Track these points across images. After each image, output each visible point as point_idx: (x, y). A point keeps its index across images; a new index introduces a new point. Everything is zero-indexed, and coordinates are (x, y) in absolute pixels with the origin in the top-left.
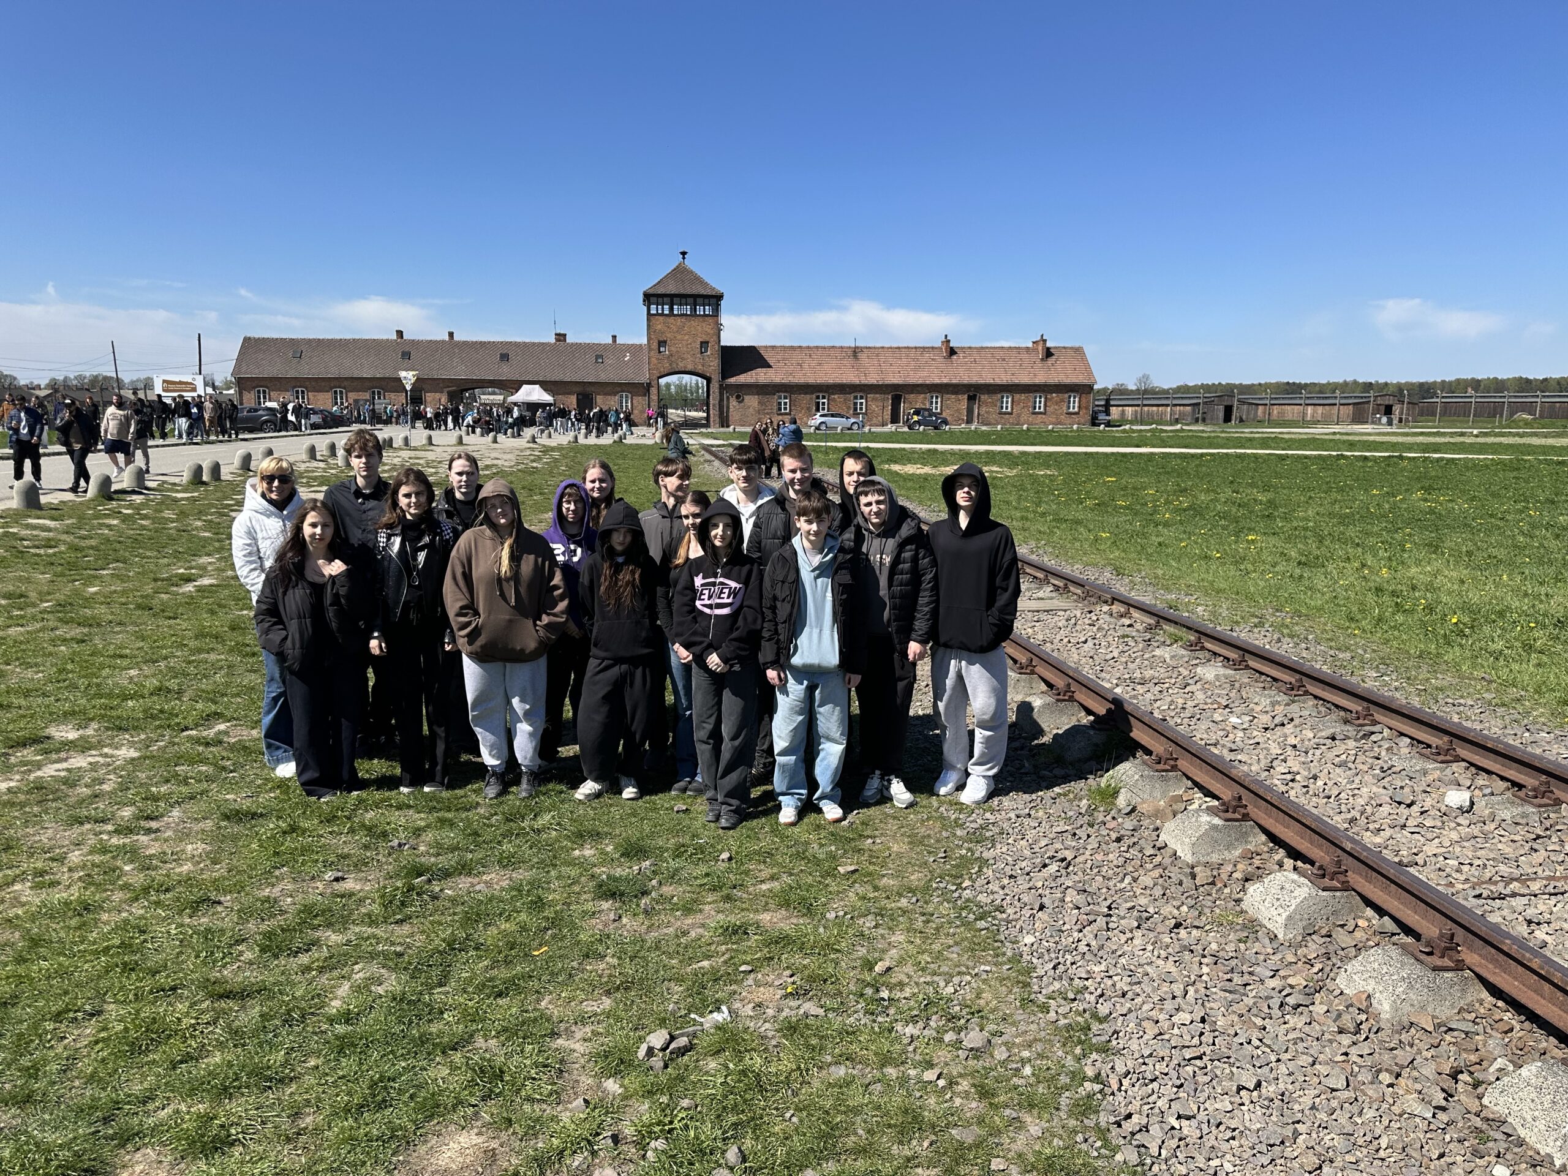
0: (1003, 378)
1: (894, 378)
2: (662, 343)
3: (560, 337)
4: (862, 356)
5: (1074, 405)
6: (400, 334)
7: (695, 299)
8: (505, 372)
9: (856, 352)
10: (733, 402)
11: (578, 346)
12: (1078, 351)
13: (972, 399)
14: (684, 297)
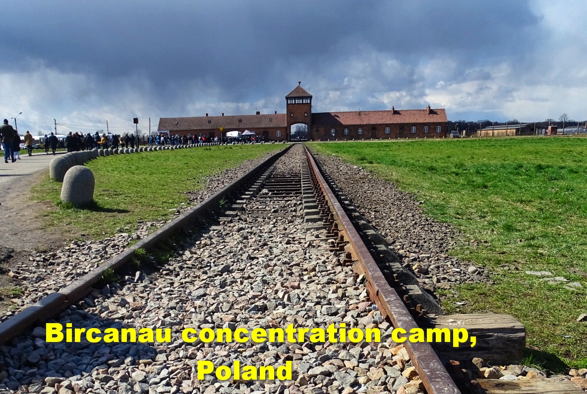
0: (413, 121)
1: (373, 122)
2: (291, 114)
3: (258, 113)
5: (440, 130)
6: (207, 115)
7: (302, 98)
8: (240, 125)
9: (360, 113)
10: (315, 132)
11: (264, 116)
12: (443, 110)
13: (401, 128)
14: (299, 98)
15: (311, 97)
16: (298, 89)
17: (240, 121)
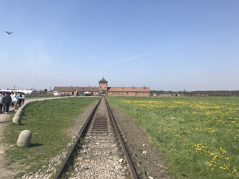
0: (140, 91)
1: (127, 90)
2: (101, 87)
3: (89, 86)
4: (124, 89)
5: (148, 94)
6: (72, 86)
7: (104, 82)
8: (83, 90)
9: (123, 88)
10: (109, 93)
11: (91, 87)
12: (149, 88)
13: (136, 93)
14: (103, 82)
15: (107, 82)
16: (103, 79)
17: (83, 89)
